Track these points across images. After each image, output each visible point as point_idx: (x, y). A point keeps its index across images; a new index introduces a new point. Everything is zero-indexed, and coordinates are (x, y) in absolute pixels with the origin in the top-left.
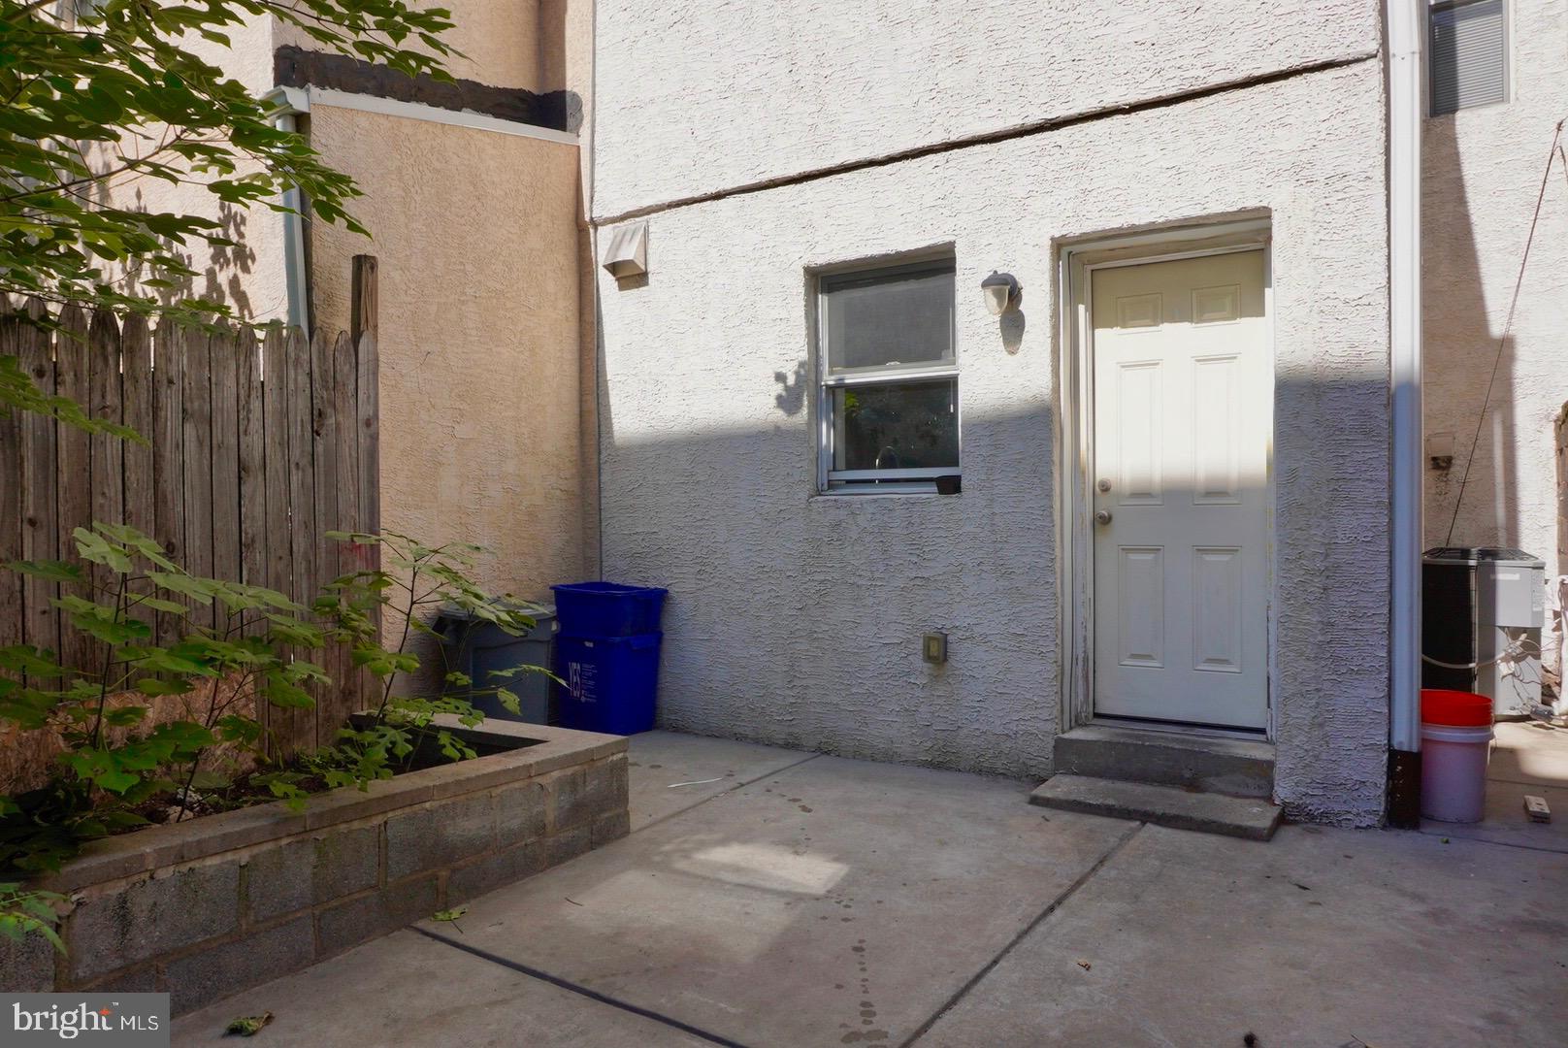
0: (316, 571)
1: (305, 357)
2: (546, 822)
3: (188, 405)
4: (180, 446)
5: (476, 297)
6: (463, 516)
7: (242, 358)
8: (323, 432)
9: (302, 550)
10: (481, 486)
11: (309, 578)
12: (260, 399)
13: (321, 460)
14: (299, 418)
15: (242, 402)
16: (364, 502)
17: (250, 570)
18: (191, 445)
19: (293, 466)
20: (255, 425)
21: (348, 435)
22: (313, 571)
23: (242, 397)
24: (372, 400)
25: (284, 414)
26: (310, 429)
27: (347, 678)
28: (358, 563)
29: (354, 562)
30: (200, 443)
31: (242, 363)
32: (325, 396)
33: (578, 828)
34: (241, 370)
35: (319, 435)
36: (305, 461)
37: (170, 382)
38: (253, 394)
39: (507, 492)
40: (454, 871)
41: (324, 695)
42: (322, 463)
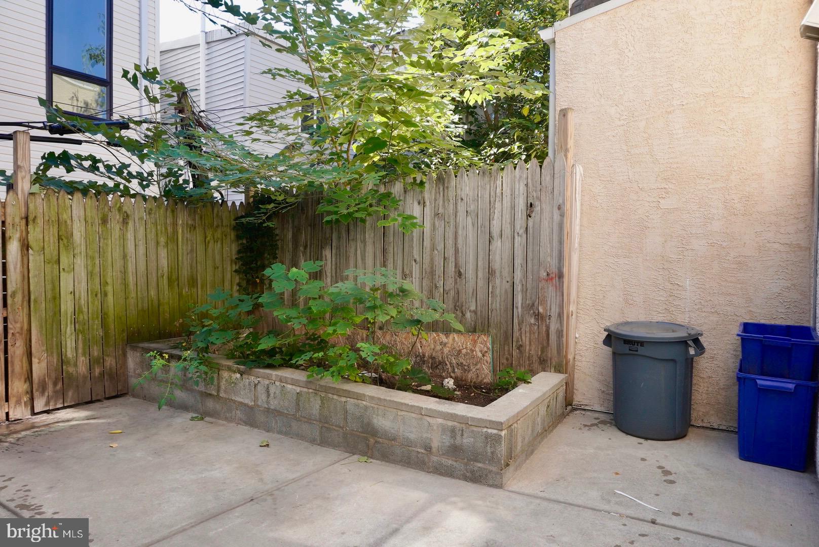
0: (527, 290)
1: (525, 176)
2: (433, 446)
3: (468, 209)
4: (465, 228)
5: (683, 105)
6: (665, 263)
7: (492, 183)
8: (533, 215)
9: (519, 279)
10: (684, 242)
11: (522, 293)
12: (501, 201)
13: (530, 230)
14: (520, 209)
15: (492, 204)
16: (555, 253)
17: (493, 286)
18: (470, 226)
19: (516, 234)
20: (497, 215)
21: (546, 215)
22: (525, 290)
23: (492, 202)
24: (561, 194)
25: (513, 207)
26: (525, 213)
27: (542, 352)
28: (550, 289)
29: (548, 288)
30: (473, 225)
31: (492, 185)
32: (535, 196)
33: (456, 461)
34: (492, 188)
35: (530, 217)
36: (522, 231)
37: (462, 199)
38: (497, 199)
39: (713, 246)
40: (376, 442)
41: (529, 357)
42: (531, 232)
